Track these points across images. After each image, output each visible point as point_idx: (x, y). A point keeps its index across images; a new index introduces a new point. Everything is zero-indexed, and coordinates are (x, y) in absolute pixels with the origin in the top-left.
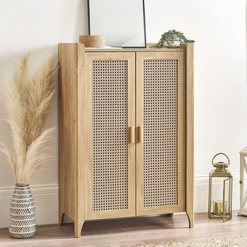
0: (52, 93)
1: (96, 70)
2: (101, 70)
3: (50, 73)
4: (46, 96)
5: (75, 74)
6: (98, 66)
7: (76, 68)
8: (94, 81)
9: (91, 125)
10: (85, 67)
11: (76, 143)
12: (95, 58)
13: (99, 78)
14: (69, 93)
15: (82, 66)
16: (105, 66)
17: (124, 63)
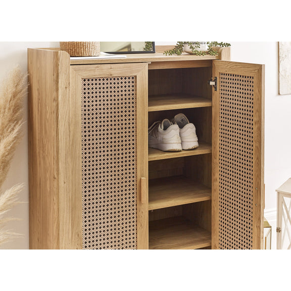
0: (17, 126)
1: (89, 93)
2: (96, 93)
3: (15, 95)
4: (9, 131)
5: (53, 101)
6: (91, 87)
7: (55, 93)
8: (85, 110)
9: (81, 182)
10: (71, 89)
11: (56, 213)
12: (86, 75)
13: (93, 106)
14: (44, 129)
15: (66, 88)
16: (102, 86)
17: (131, 80)
